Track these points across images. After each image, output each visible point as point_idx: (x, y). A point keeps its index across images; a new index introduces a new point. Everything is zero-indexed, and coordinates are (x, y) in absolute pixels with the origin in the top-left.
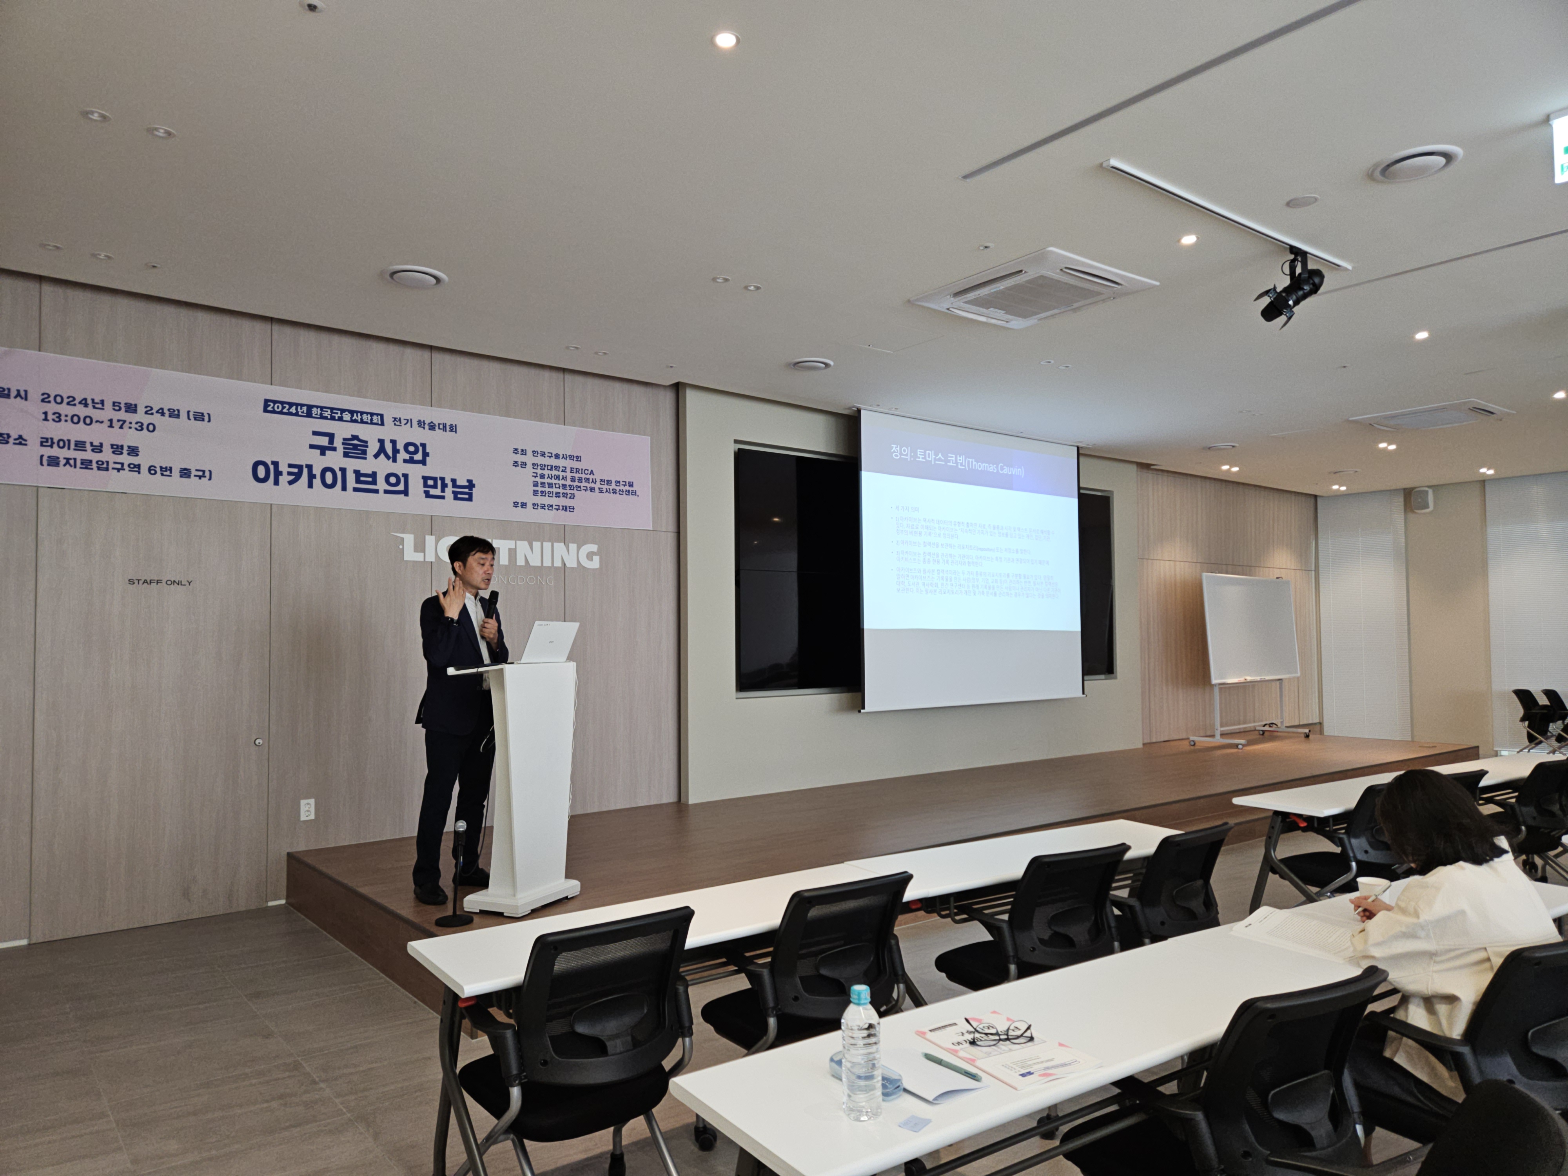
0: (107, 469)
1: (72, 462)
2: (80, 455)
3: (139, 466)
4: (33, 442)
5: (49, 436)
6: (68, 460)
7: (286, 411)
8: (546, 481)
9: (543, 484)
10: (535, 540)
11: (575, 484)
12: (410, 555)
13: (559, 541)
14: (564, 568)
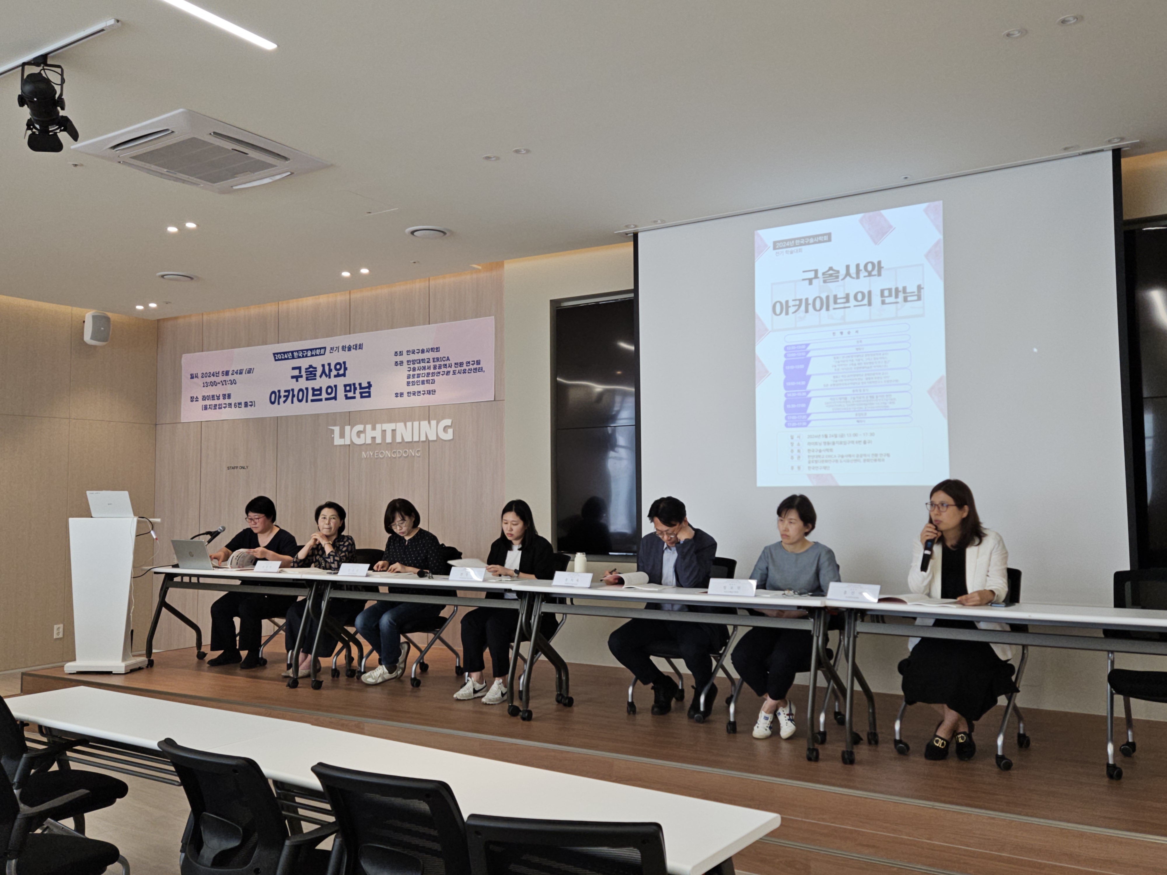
0: (223, 409)
1: (211, 407)
2: (214, 403)
3: (230, 404)
4: (199, 399)
5: (205, 395)
6: (210, 405)
7: (283, 358)
8: (417, 372)
9: (414, 376)
10: (409, 421)
11: (436, 371)
12: (338, 441)
13: (424, 420)
14: (428, 441)
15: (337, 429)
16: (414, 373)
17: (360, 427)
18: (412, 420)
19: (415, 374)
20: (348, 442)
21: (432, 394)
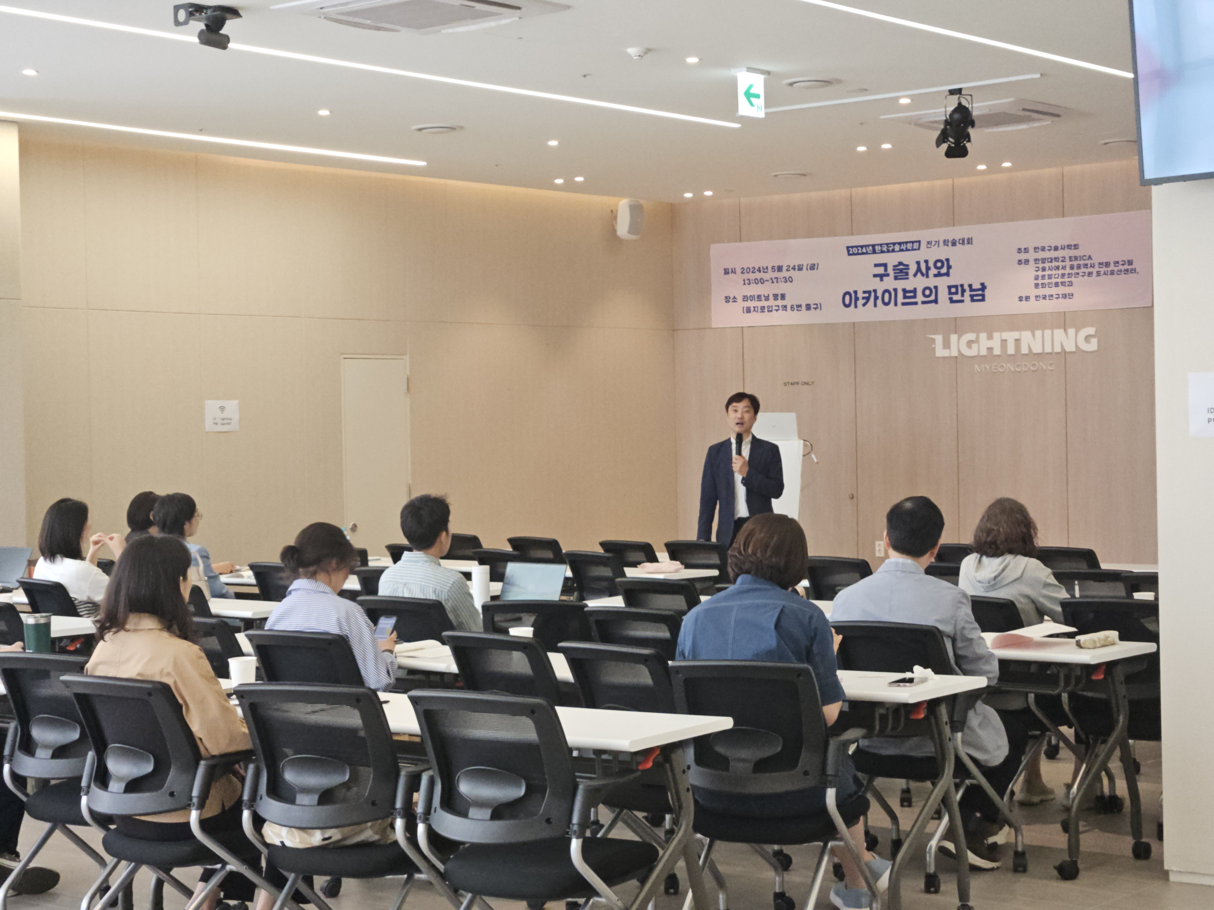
0: (771, 311)
1: (756, 309)
2: (760, 304)
3: (785, 307)
4: (740, 299)
5: (745, 295)
6: (754, 307)
7: (860, 252)
8: (1047, 273)
9: (1043, 277)
10: (1037, 329)
11: (1073, 272)
12: (940, 352)
13: (1058, 327)
14: (1064, 353)
15: (939, 339)
16: (1044, 273)
17: (971, 336)
18: (1043, 327)
19: (1045, 275)
20: (955, 353)
21: (1069, 298)
